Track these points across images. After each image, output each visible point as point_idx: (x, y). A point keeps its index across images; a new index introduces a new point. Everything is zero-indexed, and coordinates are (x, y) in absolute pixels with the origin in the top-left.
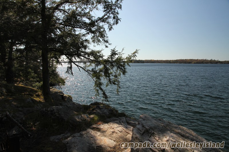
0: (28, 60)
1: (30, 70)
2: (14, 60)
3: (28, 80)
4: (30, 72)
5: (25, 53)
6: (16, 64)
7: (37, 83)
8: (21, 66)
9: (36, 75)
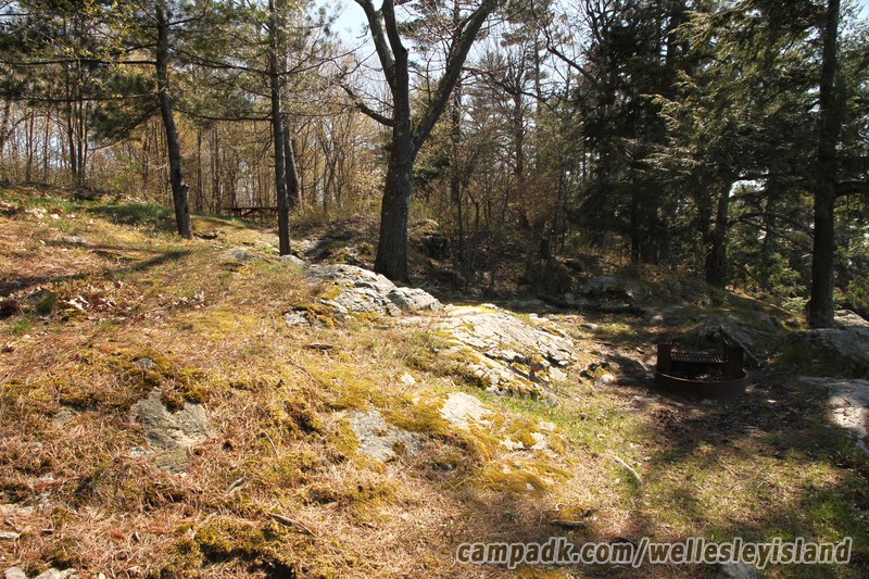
0: (773, 226)
1: (777, 256)
2: (732, 223)
3: (768, 288)
4: (775, 261)
5: (764, 202)
6: (735, 238)
7: (798, 298)
8: (752, 243)
9: (796, 274)
